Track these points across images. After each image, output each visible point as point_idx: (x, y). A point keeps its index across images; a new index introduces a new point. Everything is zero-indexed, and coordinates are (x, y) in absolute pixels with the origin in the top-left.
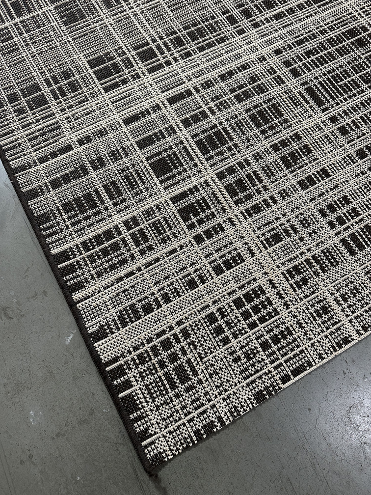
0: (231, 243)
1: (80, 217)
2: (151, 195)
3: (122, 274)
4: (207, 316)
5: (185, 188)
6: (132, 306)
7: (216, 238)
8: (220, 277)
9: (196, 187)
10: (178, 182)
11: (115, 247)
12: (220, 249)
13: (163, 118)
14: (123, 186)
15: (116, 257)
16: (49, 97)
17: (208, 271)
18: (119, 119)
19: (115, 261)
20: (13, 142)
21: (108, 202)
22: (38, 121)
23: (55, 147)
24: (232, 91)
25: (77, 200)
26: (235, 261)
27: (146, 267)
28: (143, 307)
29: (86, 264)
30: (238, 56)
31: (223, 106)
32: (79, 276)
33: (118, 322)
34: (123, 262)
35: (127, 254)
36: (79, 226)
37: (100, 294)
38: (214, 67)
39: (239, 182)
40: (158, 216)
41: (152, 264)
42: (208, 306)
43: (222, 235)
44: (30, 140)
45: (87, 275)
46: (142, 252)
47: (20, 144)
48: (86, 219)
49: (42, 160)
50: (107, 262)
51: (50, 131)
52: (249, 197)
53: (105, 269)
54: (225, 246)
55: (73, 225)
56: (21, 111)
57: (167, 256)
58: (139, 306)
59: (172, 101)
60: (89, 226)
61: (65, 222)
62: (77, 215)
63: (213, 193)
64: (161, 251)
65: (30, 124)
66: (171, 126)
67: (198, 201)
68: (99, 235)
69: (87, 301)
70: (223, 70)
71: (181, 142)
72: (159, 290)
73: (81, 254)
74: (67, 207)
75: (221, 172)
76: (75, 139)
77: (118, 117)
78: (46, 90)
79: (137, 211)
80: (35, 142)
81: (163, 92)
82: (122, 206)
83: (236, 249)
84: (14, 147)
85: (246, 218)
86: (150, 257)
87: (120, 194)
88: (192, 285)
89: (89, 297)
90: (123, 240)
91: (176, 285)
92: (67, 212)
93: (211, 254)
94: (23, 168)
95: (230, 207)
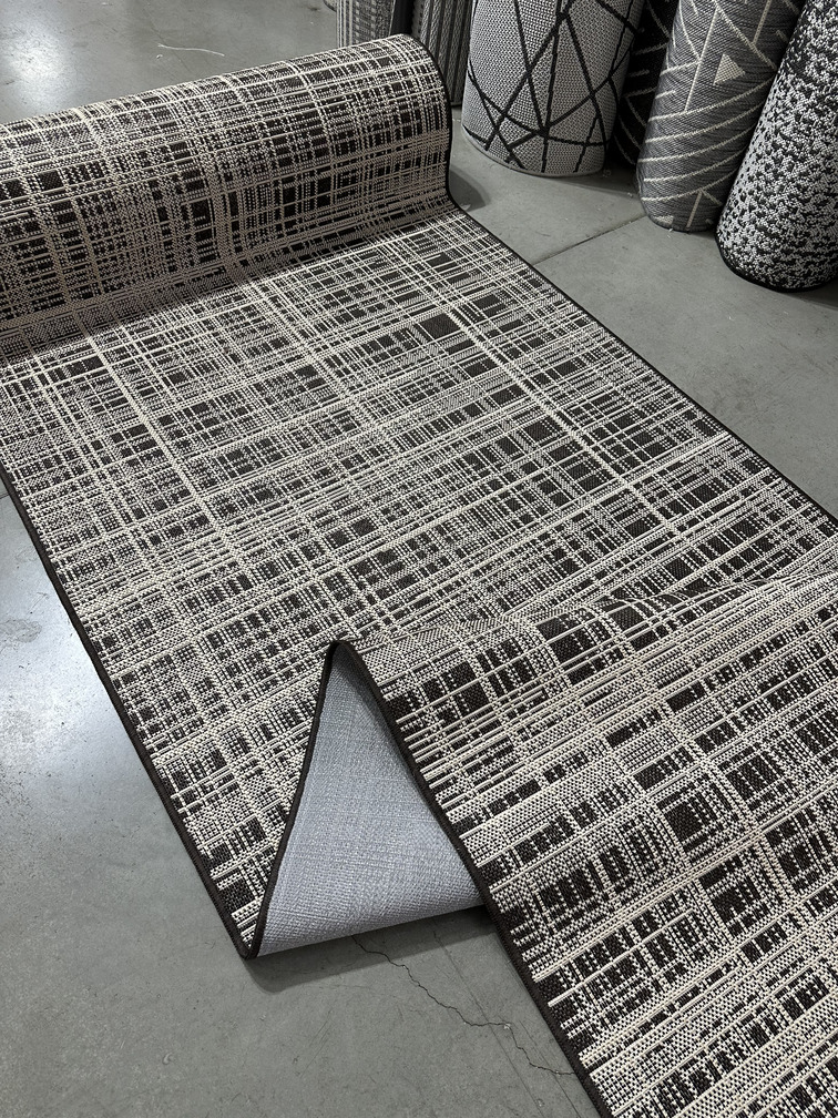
0: (801, 960)
1: (569, 913)
2: (670, 874)
3: (647, 1016)
4: (794, 1093)
5: (722, 861)
6: (676, 1076)
7: (776, 950)
8: (797, 1021)
9: (736, 858)
10: (710, 850)
11: (626, 967)
12: (787, 971)
13: (667, 735)
14: (629, 856)
15: (633, 986)
16: (488, 690)
17: (778, 1012)
18: (600, 736)
19: (632, 993)
20: (443, 775)
21: (609, 887)
22: (476, 735)
23: (511, 785)
24: (764, 688)
25: (562, 883)
26: (814, 992)
27: (682, 1005)
28: (692, 1078)
29: (589, 999)
30: (766, 621)
31: (753, 714)
32: (581, 1021)
33: (661, 1107)
34: (644, 995)
35: (648, 981)
36: (567, 931)
37: (621, 1054)
38: (733, 641)
39: (799, 851)
40: (684, 912)
41: (689, 999)
42: (791, 1075)
43: (784, 945)
44: (470, 771)
45: (594, 1019)
46: (670, 977)
47: (455, 779)
48: (578, 915)
49: (497, 807)
50: (621, 995)
51: (499, 755)
52: (813, 877)
53: (620, 1008)
54: (794, 965)
55: (559, 927)
56: (447, 717)
57: (710, 984)
58: (685, 1076)
59: (677, 703)
60: (582, 930)
61: (546, 922)
62: (562, 911)
63: (762, 871)
64: (698, 974)
65: (464, 742)
66: (682, 749)
67: (740, 885)
68: (599, 945)
69: (603, 1067)
70: (745, 647)
71: (706, 777)
72: (711, 1048)
73: (578, 981)
74: (548, 896)
75: (774, 831)
76: (540, 771)
77: (599, 731)
78: (481, 677)
79: (649, 902)
80: (478, 775)
81: (660, 687)
82: (628, 893)
83: (810, 971)
84: (447, 784)
85: (814, 915)
86: (684, 986)
87: (625, 871)
88: (758, 1036)
89: (605, 1060)
90: (637, 954)
91: (734, 1037)
92: (548, 905)
93: (776, 979)
94: (468, 824)
95: (789, 894)
